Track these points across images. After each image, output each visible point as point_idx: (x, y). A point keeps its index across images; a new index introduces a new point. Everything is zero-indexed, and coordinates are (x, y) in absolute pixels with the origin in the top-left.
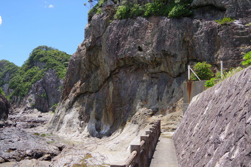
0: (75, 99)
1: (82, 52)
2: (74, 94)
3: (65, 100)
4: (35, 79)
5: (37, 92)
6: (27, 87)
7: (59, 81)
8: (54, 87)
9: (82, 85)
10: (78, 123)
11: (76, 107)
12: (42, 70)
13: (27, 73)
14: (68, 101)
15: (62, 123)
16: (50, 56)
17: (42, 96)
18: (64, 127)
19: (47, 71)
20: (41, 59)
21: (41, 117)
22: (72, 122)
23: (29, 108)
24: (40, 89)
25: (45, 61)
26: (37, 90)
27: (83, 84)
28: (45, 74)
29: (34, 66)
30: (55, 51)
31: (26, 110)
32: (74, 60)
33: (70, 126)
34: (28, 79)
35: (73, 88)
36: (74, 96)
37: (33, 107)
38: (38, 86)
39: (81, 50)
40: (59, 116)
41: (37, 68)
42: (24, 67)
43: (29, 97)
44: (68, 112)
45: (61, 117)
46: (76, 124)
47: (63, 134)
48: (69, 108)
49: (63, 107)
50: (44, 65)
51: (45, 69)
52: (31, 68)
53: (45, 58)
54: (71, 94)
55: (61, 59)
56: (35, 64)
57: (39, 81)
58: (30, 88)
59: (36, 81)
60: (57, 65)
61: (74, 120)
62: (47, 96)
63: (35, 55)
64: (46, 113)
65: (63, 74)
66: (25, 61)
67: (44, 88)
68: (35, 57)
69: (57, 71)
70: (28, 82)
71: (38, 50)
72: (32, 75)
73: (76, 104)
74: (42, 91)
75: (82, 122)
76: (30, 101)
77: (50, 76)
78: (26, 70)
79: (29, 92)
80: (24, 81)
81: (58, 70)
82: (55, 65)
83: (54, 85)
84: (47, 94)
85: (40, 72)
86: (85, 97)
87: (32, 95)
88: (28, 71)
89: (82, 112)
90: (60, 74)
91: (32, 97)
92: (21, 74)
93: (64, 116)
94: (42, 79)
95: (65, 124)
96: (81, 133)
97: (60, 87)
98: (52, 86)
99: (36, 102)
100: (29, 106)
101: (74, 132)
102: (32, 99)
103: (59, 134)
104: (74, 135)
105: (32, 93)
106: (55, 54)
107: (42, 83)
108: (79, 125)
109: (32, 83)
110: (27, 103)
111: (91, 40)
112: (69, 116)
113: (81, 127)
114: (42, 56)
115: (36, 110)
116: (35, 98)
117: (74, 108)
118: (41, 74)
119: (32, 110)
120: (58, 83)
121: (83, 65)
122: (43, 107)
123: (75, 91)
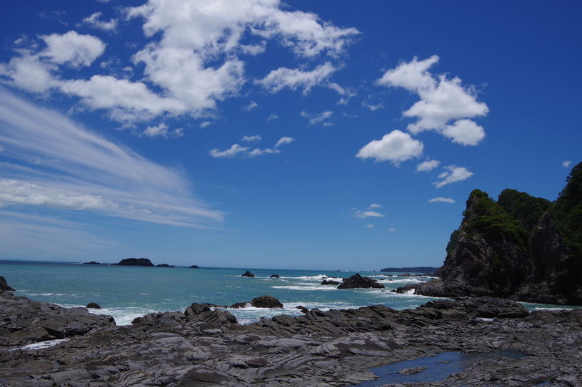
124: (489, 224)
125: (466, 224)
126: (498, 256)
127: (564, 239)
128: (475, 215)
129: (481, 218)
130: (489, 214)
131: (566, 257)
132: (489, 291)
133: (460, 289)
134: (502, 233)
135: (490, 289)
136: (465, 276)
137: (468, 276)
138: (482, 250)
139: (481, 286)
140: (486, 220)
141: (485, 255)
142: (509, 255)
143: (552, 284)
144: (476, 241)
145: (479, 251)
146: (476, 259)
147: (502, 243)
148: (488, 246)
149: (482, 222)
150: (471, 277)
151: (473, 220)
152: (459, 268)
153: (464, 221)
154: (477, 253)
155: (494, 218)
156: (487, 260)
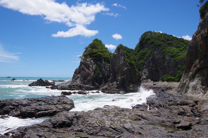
0: (197, 72)
1: (198, 39)
2: (195, 69)
3: (188, 72)
4: (146, 57)
5: (149, 67)
6: (142, 64)
7: (165, 57)
8: (161, 62)
9: (201, 63)
10: (201, 88)
11: (198, 77)
12: (151, 50)
13: (139, 53)
14: (191, 73)
15: (188, 87)
16: (155, 38)
17: (153, 69)
18: (190, 90)
19: (154, 50)
20: (149, 42)
21: (155, 85)
22: (196, 87)
23: (145, 79)
24: (151, 64)
25: (153, 43)
26: (149, 65)
27: (202, 61)
28: (154, 53)
29: (144, 47)
30: (158, 34)
31: (143, 80)
32: (192, 45)
33: (195, 89)
34: (141, 58)
35: (194, 65)
36: (195, 70)
37: (147, 78)
38: (149, 62)
39: (197, 38)
40: (185, 83)
41: (147, 49)
42: (136, 49)
43: (144, 71)
44: (192, 80)
45: (187, 84)
46: (199, 88)
47: (191, 94)
48: (192, 78)
49: (187, 77)
50: (152, 46)
51: (153, 49)
52: (141, 49)
53: (152, 40)
54: (192, 68)
55: (164, 39)
56: (144, 46)
57: (150, 59)
58: (144, 64)
59: (148, 59)
60: (162, 45)
61: (198, 86)
62: (157, 69)
63: (143, 40)
64: (158, 82)
65: (167, 52)
66: (137, 44)
67: (154, 63)
68: (144, 41)
69: (163, 50)
70: (142, 60)
71: (145, 35)
72: (144, 54)
73: (197, 75)
74: (152, 65)
75: (204, 87)
76: (145, 73)
77: (158, 54)
78: (138, 51)
79: (143, 67)
80: (138, 59)
81: (163, 48)
82: (160, 45)
83: (161, 60)
84: (156, 68)
85: (149, 52)
86: (204, 70)
87: (146, 69)
88: (140, 52)
89: (204, 81)
90: (165, 52)
91: (145, 71)
92: (135, 54)
93: (189, 83)
94: (152, 57)
95: (191, 89)
96: (204, 94)
97: (166, 62)
98: (160, 62)
99: (149, 74)
100: (145, 78)
101: (199, 93)
102: (146, 72)
103: (188, 95)
104: (199, 95)
105: (145, 68)
106: (159, 37)
107: (152, 60)
108: (202, 89)
109: (145, 61)
110: (143, 75)
111: (206, 31)
112: (193, 83)
113: (203, 90)
114: (149, 39)
115: (149, 80)
116: (148, 71)
117: (196, 78)
118: (151, 53)
119: (147, 80)
120: (165, 59)
121: (199, 49)
122: (155, 77)
123: (195, 66)
124: (96, 53)
125: (85, 53)
126: (99, 69)
127: (126, 59)
128: (90, 49)
129: (92, 50)
130: (98, 49)
131: (126, 68)
132: (92, 87)
133: (77, 86)
134: (102, 58)
135: (93, 85)
136: (81, 79)
137: (82, 79)
138: (91, 66)
139: (88, 84)
140: (95, 51)
141: (92, 68)
142: (105, 69)
143: (118, 83)
144: (88, 61)
145: (89, 66)
146: (87, 70)
147: (102, 62)
148: (94, 64)
149: (93, 52)
150: (84, 80)
151: (88, 51)
152: (79, 75)
153: (85, 51)
154: (88, 67)
155: (99, 50)
156: (92, 71)
